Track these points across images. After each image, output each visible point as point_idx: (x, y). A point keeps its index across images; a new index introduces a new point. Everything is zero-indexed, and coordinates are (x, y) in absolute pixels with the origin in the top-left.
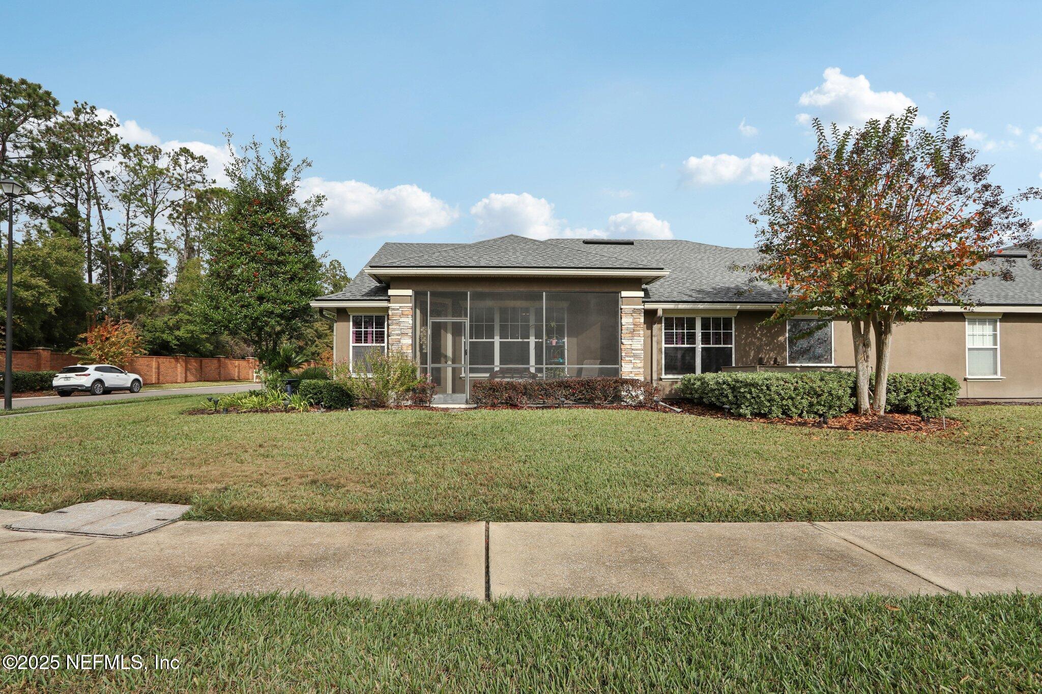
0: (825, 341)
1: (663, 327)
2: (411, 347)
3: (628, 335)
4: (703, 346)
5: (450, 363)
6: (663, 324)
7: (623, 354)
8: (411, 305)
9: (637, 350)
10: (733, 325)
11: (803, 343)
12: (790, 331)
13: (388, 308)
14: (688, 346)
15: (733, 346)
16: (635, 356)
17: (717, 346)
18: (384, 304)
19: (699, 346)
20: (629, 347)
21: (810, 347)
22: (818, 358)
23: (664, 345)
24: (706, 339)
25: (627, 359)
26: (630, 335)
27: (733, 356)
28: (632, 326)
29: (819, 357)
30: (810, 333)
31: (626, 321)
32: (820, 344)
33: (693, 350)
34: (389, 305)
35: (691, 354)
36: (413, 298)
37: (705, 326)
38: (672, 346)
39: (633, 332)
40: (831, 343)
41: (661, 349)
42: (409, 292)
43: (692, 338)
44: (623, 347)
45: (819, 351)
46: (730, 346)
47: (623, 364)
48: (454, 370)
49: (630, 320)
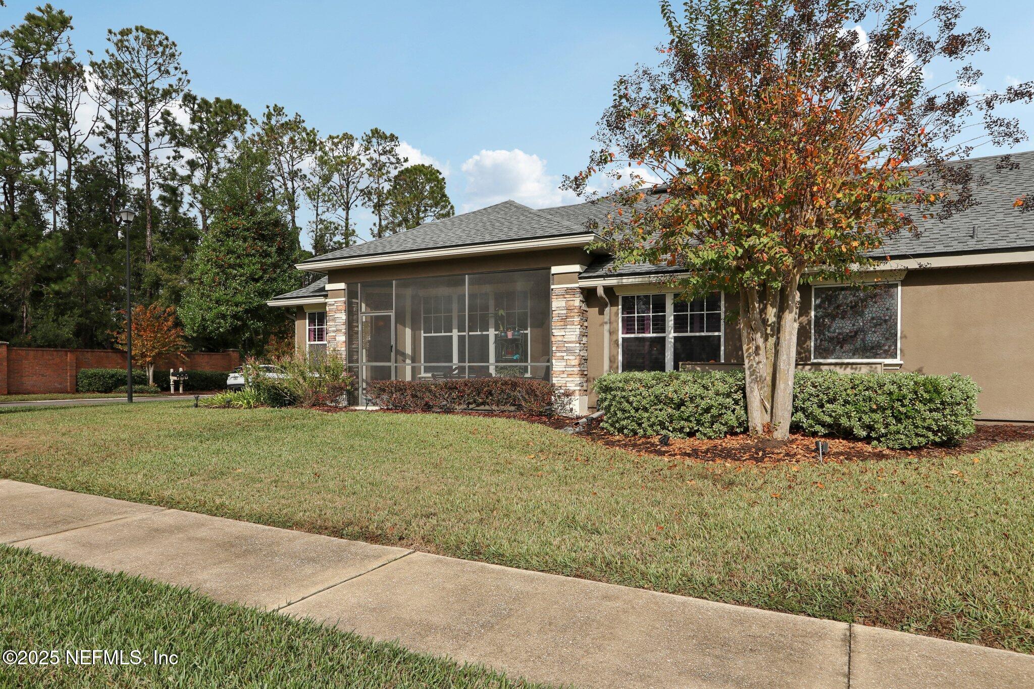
0: (886, 321)
1: (620, 311)
2: (344, 344)
3: (559, 324)
4: (676, 335)
5: (408, 361)
6: (620, 307)
7: (554, 349)
8: (343, 299)
9: (570, 342)
10: (723, 303)
11: (844, 326)
12: (817, 307)
13: (325, 304)
14: (655, 335)
15: (722, 334)
16: (569, 351)
17: (697, 334)
18: (321, 300)
19: (671, 335)
20: (560, 339)
21: (856, 333)
22: (872, 350)
23: (621, 336)
24: (680, 324)
25: (558, 354)
26: (562, 323)
27: (722, 348)
28: (565, 312)
29: (872, 348)
30: (856, 309)
31: (557, 304)
32: (875, 326)
33: (662, 341)
34: (327, 300)
35: (659, 347)
36: (346, 291)
37: (679, 307)
38: (632, 336)
39: (565, 320)
40: (896, 323)
41: (617, 341)
42: (342, 286)
43: (660, 324)
44: (553, 339)
45: (873, 337)
46: (716, 334)
47: (554, 361)
48: (413, 369)
49: (563, 304)
